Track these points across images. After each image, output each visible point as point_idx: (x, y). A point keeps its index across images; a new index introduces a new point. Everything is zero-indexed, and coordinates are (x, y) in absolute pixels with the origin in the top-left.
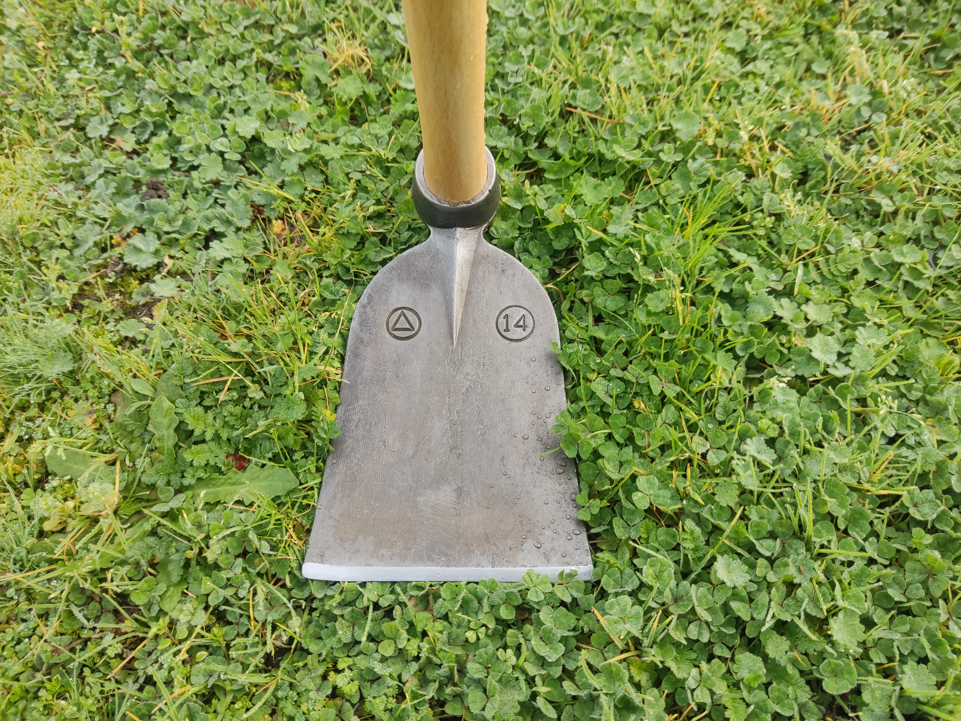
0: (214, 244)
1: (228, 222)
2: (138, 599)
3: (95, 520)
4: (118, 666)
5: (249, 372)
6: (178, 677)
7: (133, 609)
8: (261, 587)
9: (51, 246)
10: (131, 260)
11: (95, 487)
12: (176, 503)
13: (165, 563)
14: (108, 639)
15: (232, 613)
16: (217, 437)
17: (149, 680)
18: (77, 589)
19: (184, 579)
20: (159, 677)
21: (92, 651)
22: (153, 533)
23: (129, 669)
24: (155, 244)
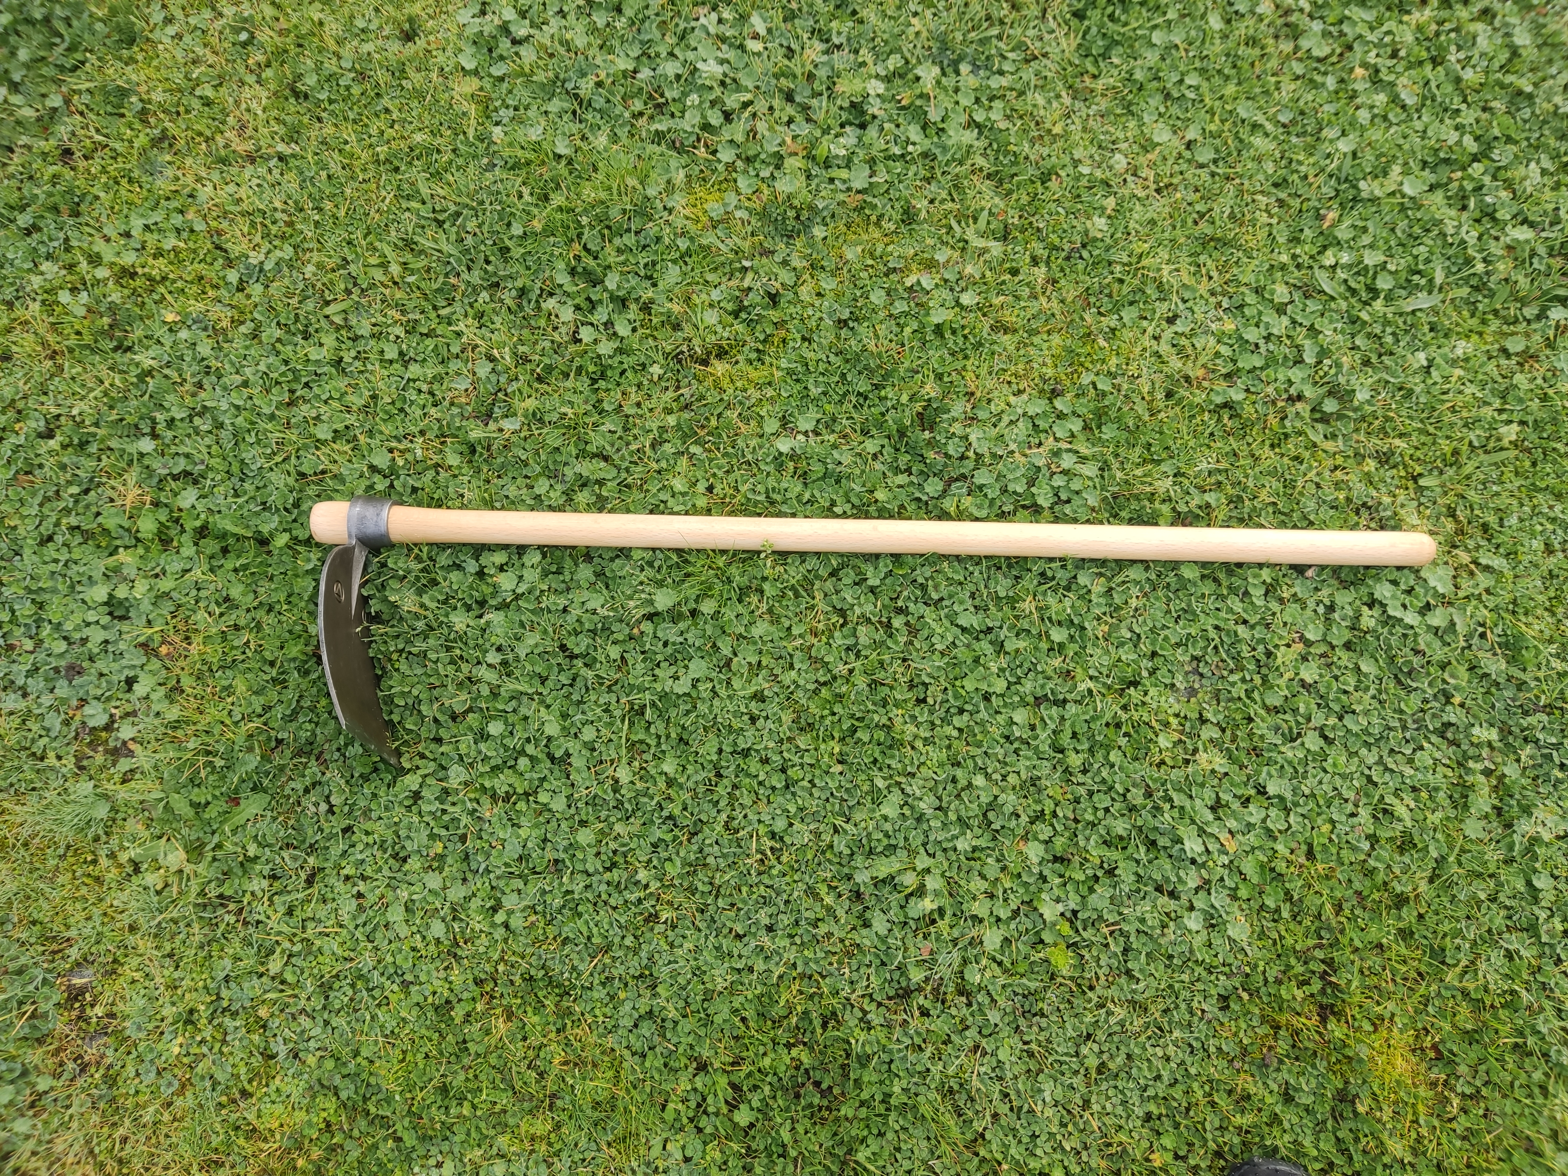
0: (136, 687)
1: (134, 667)
2: (228, 893)
3: (181, 871)
4: (239, 925)
5: (208, 753)
6: (270, 912)
7: (229, 898)
8: (285, 854)
9: (33, 741)
10: (92, 723)
11: (170, 857)
12: (216, 839)
13: (231, 869)
14: (227, 917)
15: (279, 872)
16: (215, 797)
17: (258, 922)
18: (196, 905)
19: (245, 872)
20: (262, 918)
21: (222, 926)
22: (214, 859)
23: (246, 923)
24: (100, 706)
